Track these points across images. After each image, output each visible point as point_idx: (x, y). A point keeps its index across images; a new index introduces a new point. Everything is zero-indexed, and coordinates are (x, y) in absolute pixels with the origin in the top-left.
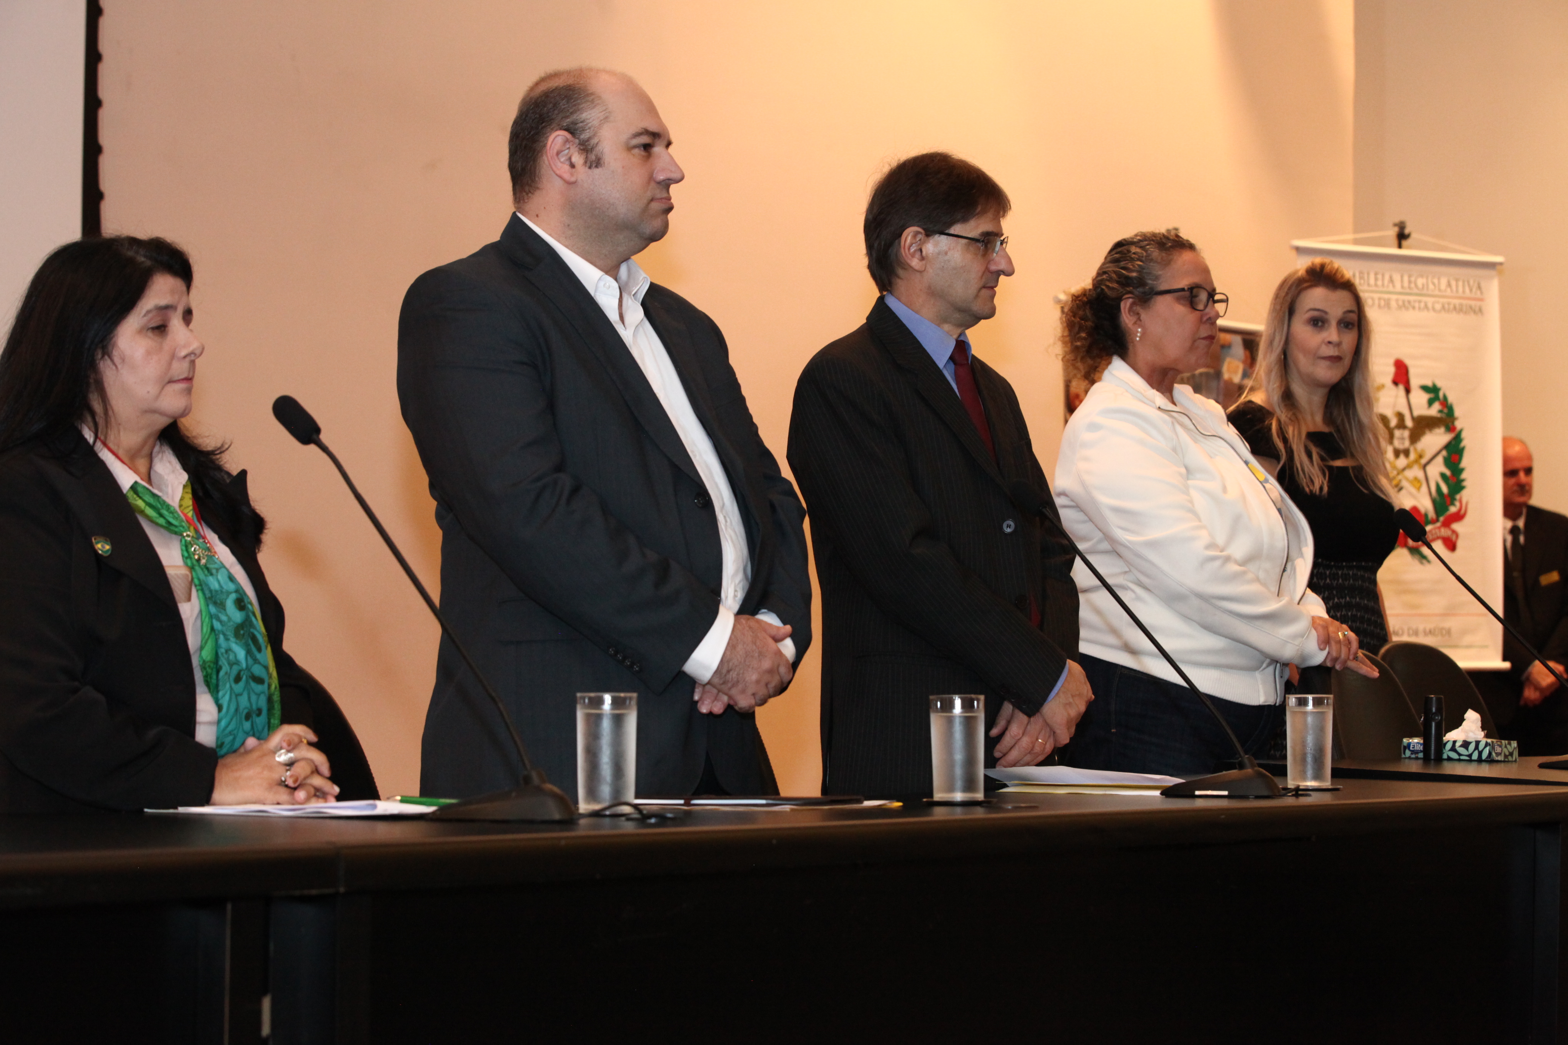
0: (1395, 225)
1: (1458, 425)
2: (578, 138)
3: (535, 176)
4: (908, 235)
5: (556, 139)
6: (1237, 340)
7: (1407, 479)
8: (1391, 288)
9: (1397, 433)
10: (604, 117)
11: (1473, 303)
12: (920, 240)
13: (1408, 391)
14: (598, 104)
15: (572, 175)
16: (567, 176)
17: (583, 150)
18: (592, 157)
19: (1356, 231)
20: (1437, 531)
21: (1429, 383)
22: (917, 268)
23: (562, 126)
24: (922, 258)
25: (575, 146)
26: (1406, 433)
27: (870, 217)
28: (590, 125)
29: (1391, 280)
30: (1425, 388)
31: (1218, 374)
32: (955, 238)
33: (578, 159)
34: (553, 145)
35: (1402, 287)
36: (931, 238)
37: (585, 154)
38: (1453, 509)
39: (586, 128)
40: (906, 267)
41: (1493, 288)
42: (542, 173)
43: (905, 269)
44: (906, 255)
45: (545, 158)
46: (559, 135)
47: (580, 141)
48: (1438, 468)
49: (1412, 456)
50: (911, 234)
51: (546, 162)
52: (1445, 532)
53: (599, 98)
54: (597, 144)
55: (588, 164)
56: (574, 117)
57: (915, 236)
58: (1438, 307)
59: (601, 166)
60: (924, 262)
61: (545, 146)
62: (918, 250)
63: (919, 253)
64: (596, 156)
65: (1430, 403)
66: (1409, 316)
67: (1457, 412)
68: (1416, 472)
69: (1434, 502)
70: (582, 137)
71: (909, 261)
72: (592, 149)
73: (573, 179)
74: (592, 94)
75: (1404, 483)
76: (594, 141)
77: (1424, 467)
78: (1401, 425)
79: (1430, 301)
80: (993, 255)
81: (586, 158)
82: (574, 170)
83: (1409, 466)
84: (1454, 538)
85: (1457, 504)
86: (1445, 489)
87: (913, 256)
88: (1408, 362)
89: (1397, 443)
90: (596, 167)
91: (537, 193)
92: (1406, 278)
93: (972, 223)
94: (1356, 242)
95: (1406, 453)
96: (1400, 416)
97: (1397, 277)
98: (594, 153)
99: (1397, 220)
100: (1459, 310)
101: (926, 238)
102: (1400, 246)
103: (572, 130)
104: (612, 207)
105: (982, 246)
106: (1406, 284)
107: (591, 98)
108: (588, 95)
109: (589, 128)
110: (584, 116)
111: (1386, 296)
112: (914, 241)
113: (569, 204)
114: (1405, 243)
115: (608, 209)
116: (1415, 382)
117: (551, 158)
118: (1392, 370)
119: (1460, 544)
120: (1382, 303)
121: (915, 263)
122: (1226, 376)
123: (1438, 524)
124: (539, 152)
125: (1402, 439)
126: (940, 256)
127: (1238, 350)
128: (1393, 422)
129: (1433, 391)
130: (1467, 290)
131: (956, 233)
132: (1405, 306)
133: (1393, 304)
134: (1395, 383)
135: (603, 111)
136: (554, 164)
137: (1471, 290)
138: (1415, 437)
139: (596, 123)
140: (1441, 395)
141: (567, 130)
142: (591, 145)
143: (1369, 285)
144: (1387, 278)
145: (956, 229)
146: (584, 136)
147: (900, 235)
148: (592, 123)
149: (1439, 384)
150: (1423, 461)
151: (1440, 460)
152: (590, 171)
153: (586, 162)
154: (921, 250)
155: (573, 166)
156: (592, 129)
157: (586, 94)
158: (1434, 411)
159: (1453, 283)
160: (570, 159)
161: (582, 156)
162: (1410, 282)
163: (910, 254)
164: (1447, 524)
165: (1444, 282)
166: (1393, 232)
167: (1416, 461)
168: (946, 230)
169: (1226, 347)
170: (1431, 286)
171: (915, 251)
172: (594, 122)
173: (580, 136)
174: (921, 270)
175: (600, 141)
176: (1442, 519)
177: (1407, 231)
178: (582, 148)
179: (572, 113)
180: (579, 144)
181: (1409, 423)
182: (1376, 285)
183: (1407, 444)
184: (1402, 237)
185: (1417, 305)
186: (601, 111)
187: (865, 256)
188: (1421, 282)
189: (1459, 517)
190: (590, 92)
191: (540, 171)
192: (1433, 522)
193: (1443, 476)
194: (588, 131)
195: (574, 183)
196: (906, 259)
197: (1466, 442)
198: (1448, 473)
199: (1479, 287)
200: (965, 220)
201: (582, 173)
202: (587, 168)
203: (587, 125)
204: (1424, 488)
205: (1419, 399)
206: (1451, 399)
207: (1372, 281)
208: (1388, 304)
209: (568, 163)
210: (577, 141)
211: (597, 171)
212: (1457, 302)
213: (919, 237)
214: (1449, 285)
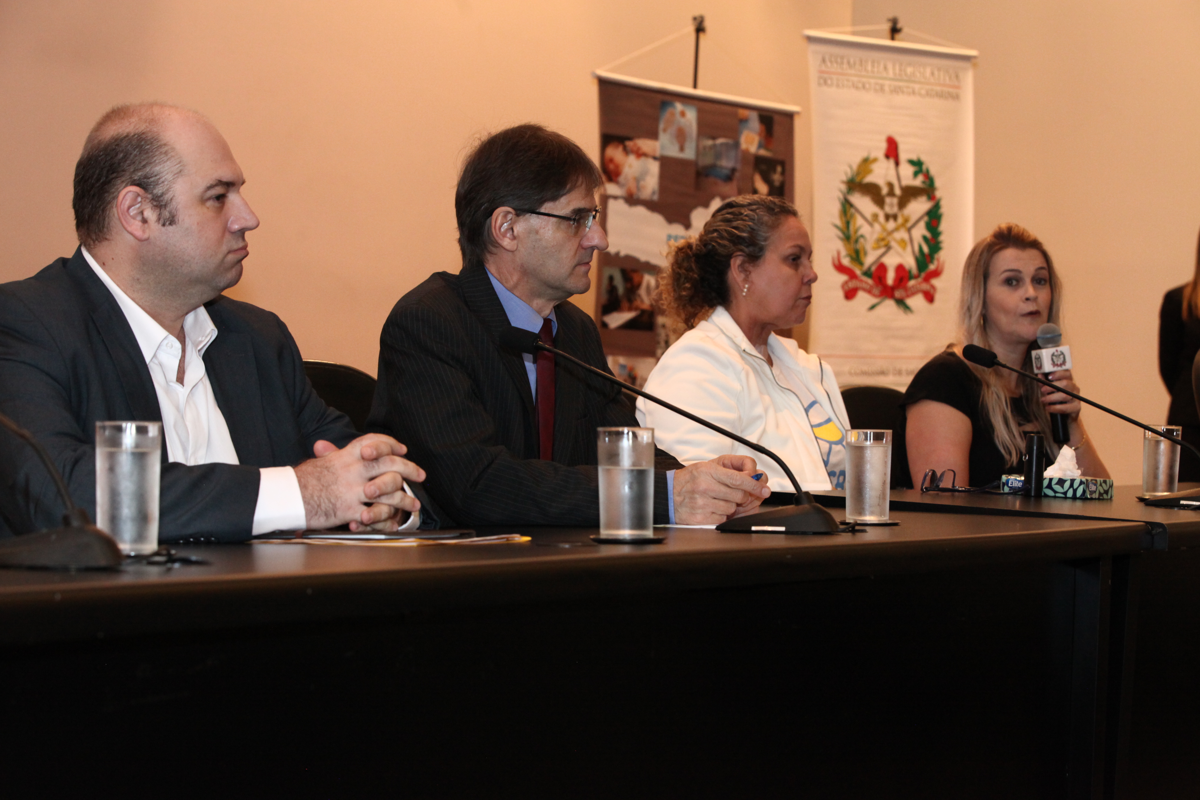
0: (889, 20)
1: (938, 194)
2: (152, 193)
3: (103, 227)
4: (499, 214)
5: (127, 196)
6: (754, 116)
7: (895, 240)
8: (884, 74)
9: (888, 200)
10: (178, 170)
11: (951, 90)
12: (511, 219)
13: (897, 163)
14: (172, 156)
15: (144, 231)
16: (139, 233)
17: (156, 206)
18: (166, 214)
19: (854, 23)
20: (918, 286)
21: (914, 157)
22: (508, 247)
23: (135, 180)
24: (514, 238)
25: (148, 201)
26: (895, 201)
27: (462, 191)
28: (164, 178)
29: (885, 68)
30: (912, 162)
31: (737, 145)
32: (546, 217)
33: (150, 214)
34: (123, 202)
35: (895, 74)
36: (521, 217)
37: (159, 210)
38: (932, 267)
39: (160, 183)
40: (497, 245)
41: (968, 79)
42: (111, 225)
43: (497, 247)
44: (497, 236)
45: (115, 210)
46: (130, 191)
47: (153, 196)
48: (920, 231)
49: (900, 220)
50: (502, 214)
51: (116, 215)
52: (925, 286)
53: (173, 149)
54: (171, 199)
55: (161, 222)
56: (148, 169)
57: (505, 216)
58: (923, 92)
59: (175, 223)
60: (515, 242)
61: (116, 197)
62: (511, 228)
63: (511, 232)
64: (170, 212)
65: (916, 174)
66: (900, 99)
67: (938, 183)
68: (902, 234)
69: (917, 260)
70: (155, 191)
71: (500, 241)
72: (165, 205)
73: (146, 236)
74: (165, 145)
75: (893, 244)
76: (167, 197)
77: (909, 230)
78: (891, 193)
79: (917, 87)
80: (585, 230)
81: (159, 215)
82: (146, 225)
83: (897, 229)
84: (932, 291)
85: (936, 262)
86: (926, 249)
87: (504, 235)
88: (899, 139)
89: (888, 209)
90: (170, 224)
91: (105, 243)
92: (897, 67)
93: (563, 200)
94: (854, 33)
95: (895, 217)
96: (891, 186)
97: (890, 66)
98: (168, 209)
99: (891, 16)
100: (940, 95)
101: (517, 218)
102: (893, 38)
103: (144, 184)
104: (186, 264)
105: (574, 224)
106: (897, 71)
107: (164, 150)
108: (160, 146)
109: (163, 182)
110: (157, 168)
111: (881, 82)
112: (505, 221)
113: (140, 260)
114: (897, 36)
115: (181, 267)
116: (903, 156)
117: (122, 214)
118: (884, 146)
119: (938, 297)
120: (878, 87)
121: (506, 242)
122: (744, 146)
123: (920, 280)
124: (109, 202)
125: (892, 205)
126: (531, 235)
127: (755, 124)
128: (885, 190)
129: (917, 164)
130: (947, 78)
131: (546, 212)
132: (896, 90)
133: (887, 88)
134: (887, 156)
135: (177, 164)
136: (125, 220)
137: (950, 78)
138: (902, 203)
139: (169, 177)
140: (924, 168)
141: (139, 185)
142: (166, 201)
143: (866, 70)
144: (882, 66)
145: (547, 207)
146: (158, 191)
147: (491, 214)
148: (166, 177)
149: (923, 158)
150: (909, 224)
151: (922, 225)
152: (163, 229)
153: (159, 219)
154: (512, 229)
155: (145, 221)
156: (166, 183)
157: (159, 144)
158: (918, 182)
159: (936, 73)
160: (142, 213)
161: (155, 213)
162: (900, 70)
163: (501, 234)
164: (927, 279)
165: (928, 71)
166: (886, 27)
167: (903, 225)
168: (537, 209)
169: (744, 121)
170: (918, 75)
171: (507, 230)
172: (167, 175)
173: (153, 190)
174: (512, 250)
175: (174, 196)
176: (923, 275)
177: (899, 26)
178: (155, 203)
179: (144, 166)
180: (152, 199)
181: (898, 191)
182: (873, 72)
183: (895, 209)
184: (895, 31)
185: (905, 90)
186: (175, 164)
187: (456, 230)
188: (909, 70)
189: (936, 274)
190: (162, 142)
191: (109, 224)
192: (916, 277)
193: (925, 238)
194: (161, 185)
195: (147, 239)
196: (497, 239)
197: (945, 209)
198: (928, 235)
199: (957, 77)
200: (554, 198)
201: (155, 229)
202: (160, 225)
203: (159, 179)
204: (909, 248)
205: (907, 171)
206: (933, 172)
207: (869, 68)
208: (882, 89)
209: (139, 218)
210: (150, 196)
211: (171, 228)
212: (938, 88)
213: (510, 216)
214: (932, 74)
